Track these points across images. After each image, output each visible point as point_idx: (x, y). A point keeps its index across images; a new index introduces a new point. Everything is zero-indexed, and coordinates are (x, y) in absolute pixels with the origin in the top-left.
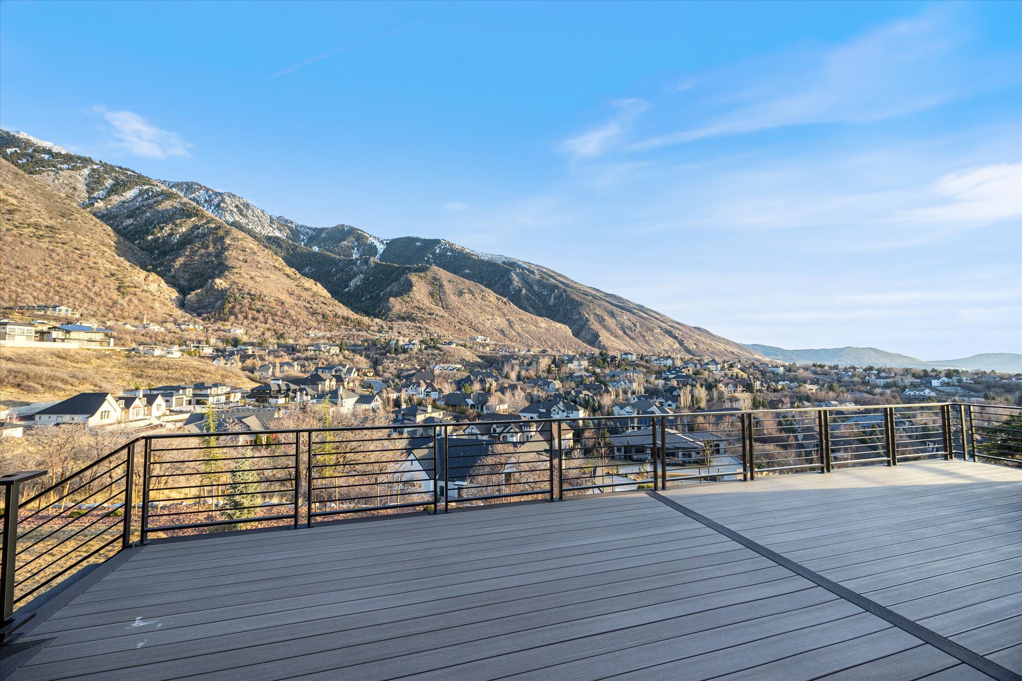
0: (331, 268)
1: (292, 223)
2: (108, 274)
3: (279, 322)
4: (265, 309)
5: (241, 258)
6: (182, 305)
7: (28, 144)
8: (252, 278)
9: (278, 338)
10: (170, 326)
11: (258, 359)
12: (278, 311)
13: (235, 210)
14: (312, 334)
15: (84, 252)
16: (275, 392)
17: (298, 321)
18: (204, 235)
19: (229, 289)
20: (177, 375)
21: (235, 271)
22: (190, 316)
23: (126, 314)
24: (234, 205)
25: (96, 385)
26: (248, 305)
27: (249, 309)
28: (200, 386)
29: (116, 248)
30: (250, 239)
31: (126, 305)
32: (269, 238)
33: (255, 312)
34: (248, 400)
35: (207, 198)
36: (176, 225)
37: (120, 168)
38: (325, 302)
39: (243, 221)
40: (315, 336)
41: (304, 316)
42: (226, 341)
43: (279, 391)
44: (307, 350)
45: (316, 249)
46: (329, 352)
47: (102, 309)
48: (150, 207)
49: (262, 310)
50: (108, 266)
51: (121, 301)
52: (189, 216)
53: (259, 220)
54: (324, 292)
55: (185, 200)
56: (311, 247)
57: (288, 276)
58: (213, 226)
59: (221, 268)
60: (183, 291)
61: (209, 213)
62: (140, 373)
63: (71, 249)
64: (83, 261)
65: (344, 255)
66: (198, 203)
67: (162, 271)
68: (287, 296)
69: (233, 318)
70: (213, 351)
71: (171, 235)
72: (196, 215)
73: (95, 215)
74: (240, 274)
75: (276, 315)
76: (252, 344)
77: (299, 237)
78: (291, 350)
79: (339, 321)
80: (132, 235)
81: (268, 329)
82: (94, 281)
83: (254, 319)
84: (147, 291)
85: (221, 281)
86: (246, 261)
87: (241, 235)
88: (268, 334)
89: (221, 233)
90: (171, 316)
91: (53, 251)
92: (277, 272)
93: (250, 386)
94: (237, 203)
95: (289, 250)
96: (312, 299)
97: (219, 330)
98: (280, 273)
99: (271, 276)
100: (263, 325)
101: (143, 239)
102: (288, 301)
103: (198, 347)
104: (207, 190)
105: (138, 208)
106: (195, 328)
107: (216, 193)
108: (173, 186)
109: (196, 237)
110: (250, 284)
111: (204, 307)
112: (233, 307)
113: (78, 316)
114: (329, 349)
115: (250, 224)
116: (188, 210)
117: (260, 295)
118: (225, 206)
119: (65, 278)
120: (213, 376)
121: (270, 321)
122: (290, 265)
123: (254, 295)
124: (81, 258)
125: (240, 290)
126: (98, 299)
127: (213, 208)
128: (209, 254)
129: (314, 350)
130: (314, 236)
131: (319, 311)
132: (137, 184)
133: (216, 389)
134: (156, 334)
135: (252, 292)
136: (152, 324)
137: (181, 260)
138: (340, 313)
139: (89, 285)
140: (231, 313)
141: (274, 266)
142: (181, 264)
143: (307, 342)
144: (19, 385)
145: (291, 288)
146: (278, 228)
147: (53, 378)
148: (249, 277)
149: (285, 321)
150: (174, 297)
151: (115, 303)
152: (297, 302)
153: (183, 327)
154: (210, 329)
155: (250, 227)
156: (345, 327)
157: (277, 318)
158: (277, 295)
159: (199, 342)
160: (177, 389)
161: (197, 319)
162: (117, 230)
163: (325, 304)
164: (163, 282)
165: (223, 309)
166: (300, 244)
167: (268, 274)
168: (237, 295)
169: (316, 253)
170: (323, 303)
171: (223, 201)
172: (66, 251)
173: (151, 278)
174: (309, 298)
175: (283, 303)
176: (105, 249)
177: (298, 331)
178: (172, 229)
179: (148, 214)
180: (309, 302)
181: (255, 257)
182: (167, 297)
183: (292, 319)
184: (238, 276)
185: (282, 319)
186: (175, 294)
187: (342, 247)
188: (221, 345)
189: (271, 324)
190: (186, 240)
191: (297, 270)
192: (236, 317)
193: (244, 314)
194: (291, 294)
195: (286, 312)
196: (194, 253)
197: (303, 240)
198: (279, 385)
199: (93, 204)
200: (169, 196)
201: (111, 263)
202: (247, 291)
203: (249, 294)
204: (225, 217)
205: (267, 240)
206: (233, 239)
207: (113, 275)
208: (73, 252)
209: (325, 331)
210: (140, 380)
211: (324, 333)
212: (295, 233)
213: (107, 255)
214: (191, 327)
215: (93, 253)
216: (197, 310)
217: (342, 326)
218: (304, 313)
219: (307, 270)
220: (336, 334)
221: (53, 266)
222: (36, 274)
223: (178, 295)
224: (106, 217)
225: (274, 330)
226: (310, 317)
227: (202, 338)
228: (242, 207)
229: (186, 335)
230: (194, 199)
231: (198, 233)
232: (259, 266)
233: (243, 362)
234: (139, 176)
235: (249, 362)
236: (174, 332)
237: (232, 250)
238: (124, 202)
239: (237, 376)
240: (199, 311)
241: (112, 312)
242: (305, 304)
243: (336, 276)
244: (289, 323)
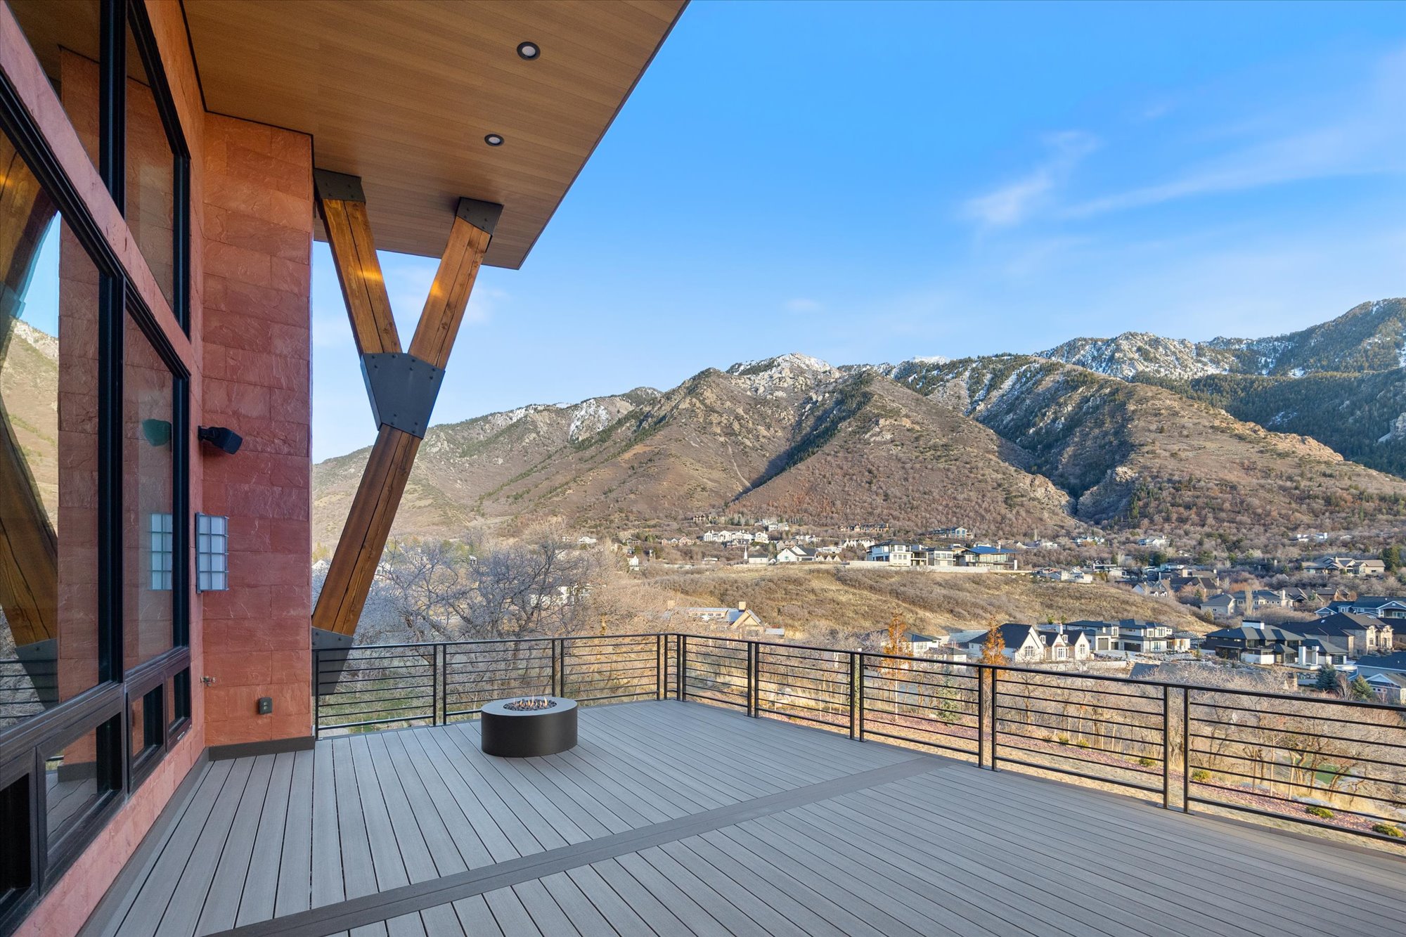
0: (1337, 401)
1: (1239, 341)
2: (995, 484)
3: (1228, 522)
4: (1200, 502)
5: (1153, 427)
6: (1074, 511)
7: (922, 365)
8: (1173, 455)
9: (1229, 549)
10: (1064, 541)
11: (1201, 584)
12: (1224, 502)
13: (1136, 356)
14: (1302, 537)
15: (973, 464)
16: (1252, 643)
17: (1268, 514)
18: (1097, 408)
19: (1137, 479)
20: (1092, 606)
21: (1146, 449)
22: (1085, 526)
23: (1015, 530)
24: (1135, 349)
25: (1010, 615)
26: (1169, 499)
27: (1173, 505)
28: (1128, 624)
29: (1000, 453)
30: (1165, 393)
31: (1014, 519)
32: (1197, 383)
33: (1181, 509)
34: (1203, 652)
35: (1096, 354)
36: (1060, 405)
37: (997, 356)
38: (1328, 472)
39: (1149, 368)
40: (1311, 540)
41: (1278, 507)
42: (1141, 558)
43: (1261, 641)
44: (1299, 568)
45: (1296, 374)
46: (1356, 572)
47: (993, 527)
48: (1029, 391)
49: (1195, 505)
50: (995, 475)
51: (1009, 516)
52: (1075, 388)
53: (1177, 359)
54: (1327, 453)
55: (1069, 367)
56: (1285, 374)
57: (1241, 438)
58: (1107, 391)
59: (1123, 449)
60: (1074, 493)
61: (1100, 373)
62: (1049, 602)
63: (962, 464)
64: (972, 475)
65: (1371, 367)
66: (1083, 365)
67: (1048, 470)
68: (1242, 473)
69: (1146, 521)
70: (1123, 574)
71: (1054, 421)
72: (1084, 383)
73: (977, 420)
74: (1153, 452)
75: (1222, 510)
76: (1183, 561)
77: (1256, 363)
78: (1264, 569)
79: (1369, 506)
80: (1012, 433)
81: (1209, 535)
82: (984, 496)
83: (1182, 520)
84: (1034, 499)
85: (1125, 469)
86: (1161, 431)
87: (1149, 391)
88: (1209, 544)
89: (1120, 397)
90: (1062, 527)
91: (948, 470)
92: (1219, 436)
93: (1202, 630)
94: (1139, 344)
95: (1236, 392)
96: (1297, 471)
97: (1128, 541)
98: (1225, 437)
99: (1208, 445)
100: (1199, 528)
101: (1024, 435)
102: (1243, 482)
103: (1102, 568)
104: (1095, 342)
105: (1017, 398)
106: (1094, 541)
107: (1108, 341)
108: (1053, 354)
109: (1087, 413)
110: (1172, 464)
111: (1104, 511)
112: (1146, 505)
113: (972, 537)
114: (1357, 566)
115: (1162, 370)
116: (1073, 381)
117: (1190, 480)
118: (1122, 355)
119: (960, 497)
120: (1141, 611)
121: (1210, 521)
122: (1242, 416)
123: (1180, 482)
124: (971, 472)
125: (1154, 478)
126: (988, 516)
127: (1104, 365)
128: (1106, 434)
129: (1317, 569)
130: (1291, 351)
131: (1316, 491)
132: (1014, 368)
133: (1152, 630)
134: (1049, 552)
135: (1176, 478)
136: (1043, 540)
137: (1070, 450)
138: (1372, 489)
139: (979, 501)
140: (1144, 515)
141: (1212, 427)
142: (1070, 456)
143: (1295, 553)
144: (952, 611)
145: (1249, 459)
146: (1212, 361)
147: (975, 605)
148: (1167, 454)
149: (1239, 518)
150: (1063, 503)
151: (1004, 518)
152: (1262, 481)
153: (1079, 541)
154: (1116, 541)
155: (1162, 374)
156: (1391, 517)
157: (1223, 515)
158: (1221, 475)
159: (1102, 561)
160: (1100, 625)
161: (1095, 529)
162: (998, 432)
163: (1331, 476)
164: (1050, 484)
165: (1131, 510)
166: (1260, 374)
167: (1201, 443)
168: (1151, 486)
169: (1298, 383)
170: (1325, 475)
171: (1118, 349)
172: (958, 467)
173: (1037, 482)
174: (1290, 471)
175: (1233, 488)
176: (991, 456)
177: (1268, 535)
178: (1055, 413)
179: (1028, 402)
180: (1290, 478)
181: (1177, 420)
182: (1056, 503)
183: (1255, 513)
184: (1150, 456)
185: (1233, 515)
186: (1065, 499)
187: (1366, 351)
188: (1134, 565)
189: (1211, 526)
190: (1074, 422)
191: (1257, 423)
192: (1152, 521)
193: (1163, 514)
194: (1249, 469)
195: (1242, 502)
196: (1085, 436)
197: (1266, 365)
198: (1258, 631)
199: (975, 408)
200: (1048, 369)
201: (997, 471)
202: (1166, 477)
203: (1169, 481)
204: (1122, 373)
205: (1193, 386)
206: (1140, 401)
207: (999, 485)
208: (964, 467)
209: (1333, 529)
210: (1050, 611)
211: (1333, 534)
212: (1248, 356)
213: (992, 463)
214: (1089, 540)
215: (980, 465)
216: (1094, 516)
217: (1380, 516)
218: (1281, 499)
219: (1278, 419)
220: (1366, 534)
221: (950, 486)
222: (938, 497)
223: (1068, 498)
224: (987, 420)
225: (1220, 536)
226: (1294, 505)
227: (1105, 555)
228: (1147, 347)
229: (1085, 553)
230: (1079, 362)
231: (1089, 408)
232: (1185, 433)
233: (1177, 590)
234: (1017, 357)
235: (1188, 590)
236: (1069, 549)
237: (1139, 419)
238: (1003, 395)
239: (1176, 612)
240: (1097, 517)
241: (1002, 529)
242: (1281, 483)
243: (1352, 414)
244: (1249, 521)
